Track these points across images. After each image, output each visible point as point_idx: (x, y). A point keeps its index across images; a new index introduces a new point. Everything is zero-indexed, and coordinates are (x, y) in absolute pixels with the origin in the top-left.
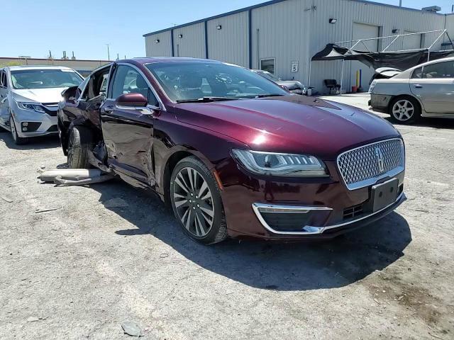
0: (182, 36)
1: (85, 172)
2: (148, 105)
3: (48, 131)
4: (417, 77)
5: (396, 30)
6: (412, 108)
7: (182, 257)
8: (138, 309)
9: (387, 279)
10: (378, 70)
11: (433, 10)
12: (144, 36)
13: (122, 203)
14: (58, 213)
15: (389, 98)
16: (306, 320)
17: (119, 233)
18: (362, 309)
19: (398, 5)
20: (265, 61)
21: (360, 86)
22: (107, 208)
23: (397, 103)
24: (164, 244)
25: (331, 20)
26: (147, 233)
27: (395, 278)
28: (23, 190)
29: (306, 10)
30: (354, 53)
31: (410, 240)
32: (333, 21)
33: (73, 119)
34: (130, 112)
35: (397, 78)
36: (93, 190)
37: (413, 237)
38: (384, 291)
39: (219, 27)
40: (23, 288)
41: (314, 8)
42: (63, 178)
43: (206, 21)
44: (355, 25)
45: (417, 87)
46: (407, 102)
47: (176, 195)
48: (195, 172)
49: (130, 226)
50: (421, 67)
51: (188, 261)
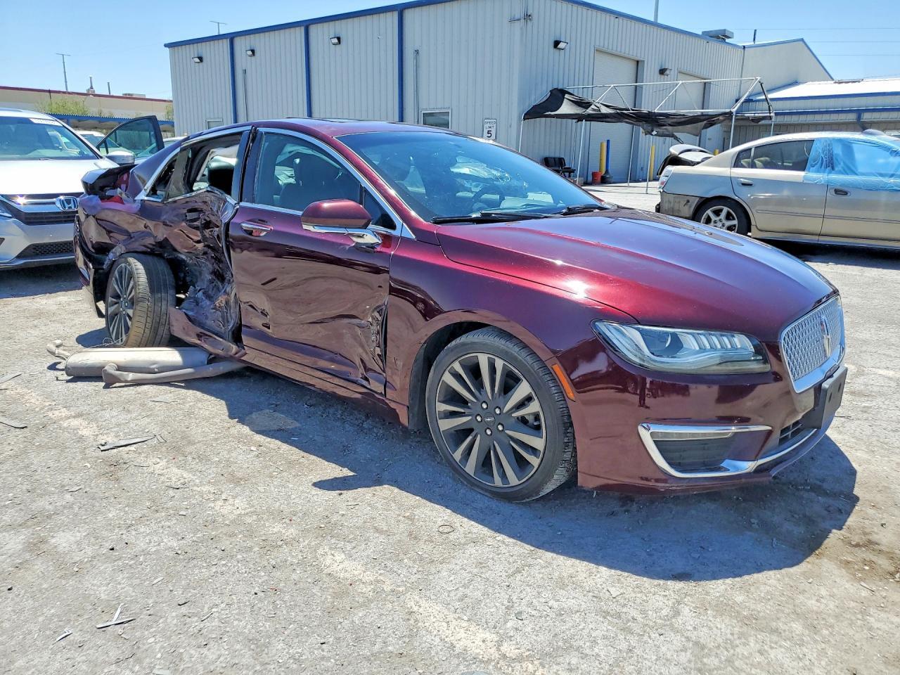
0: (253, 51)
1: (170, 356)
2: (371, 226)
3: (19, 257)
4: (743, 166)
5: (665, 70)
6: (735, 222)
7: (485, 531)
8: (469, 643)
9: (857, 545)
10: (675, 150)
11: (721, 37)
12: (166, 46)
13: (283, 420)
14: (154, 448)
15: (695, 202)
16: (775, 631)
17: (320, 485)
18: (853, 604)
19: (652, 19)
20: (431, 114)
21: (607, 171)
22: (259, 432)
23: (709, 212)
24: (428, 503)
25: (556, 43)
26: (379, 482)
27: (870, 542)
28: (34, 399)
29: (512, 20)
30: (604, 110)
31: (853, 473)
32: (561, 45)
33: (121, 237)
34: (318, 237)
35: (708, 165)
36: (199, 394)
37: (855, 465)
38: (867, 568)
39: (336, 41)
40: (195, 623)
41: (528, 17)
42: (120, 368)
43: (307, 25)
44: (598, 56)
45: (744, 184)
46: (725, 209)
47: (442, 407)
48: (499, 364)
49: (334, 471)
50: (750, 149)
51: (501, 537)
